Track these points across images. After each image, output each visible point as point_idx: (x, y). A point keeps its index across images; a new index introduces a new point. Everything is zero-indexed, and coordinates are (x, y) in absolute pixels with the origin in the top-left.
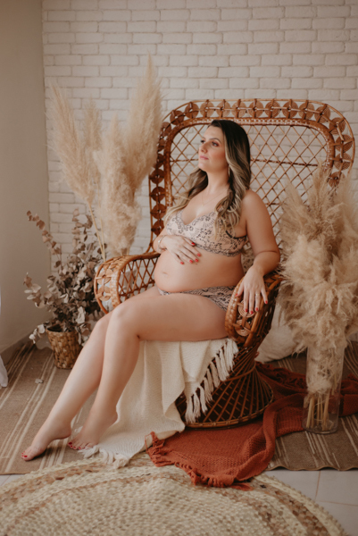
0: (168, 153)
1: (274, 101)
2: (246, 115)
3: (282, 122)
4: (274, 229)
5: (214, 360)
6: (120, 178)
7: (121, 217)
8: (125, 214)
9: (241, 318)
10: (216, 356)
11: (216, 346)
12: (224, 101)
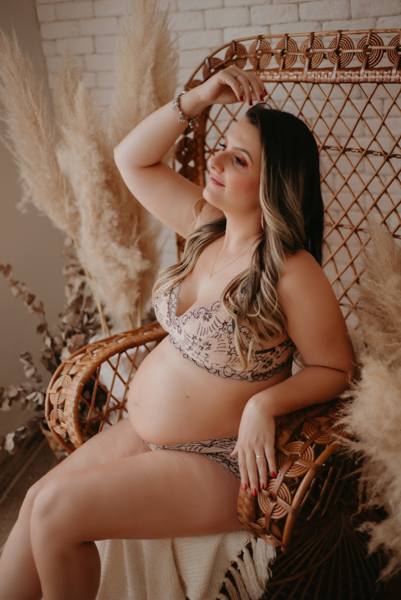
0: (202, 135)
1: (373, 34)
2: (325, 64)
3: (386, 76)
4: (348, 321)
5: (235, 565)
6: (101, 198)
7: (111, 265)
8: (115, 260)
9: (264, 516)
10: (237, 560)
11: (236, 543)
12: (288, 37)
